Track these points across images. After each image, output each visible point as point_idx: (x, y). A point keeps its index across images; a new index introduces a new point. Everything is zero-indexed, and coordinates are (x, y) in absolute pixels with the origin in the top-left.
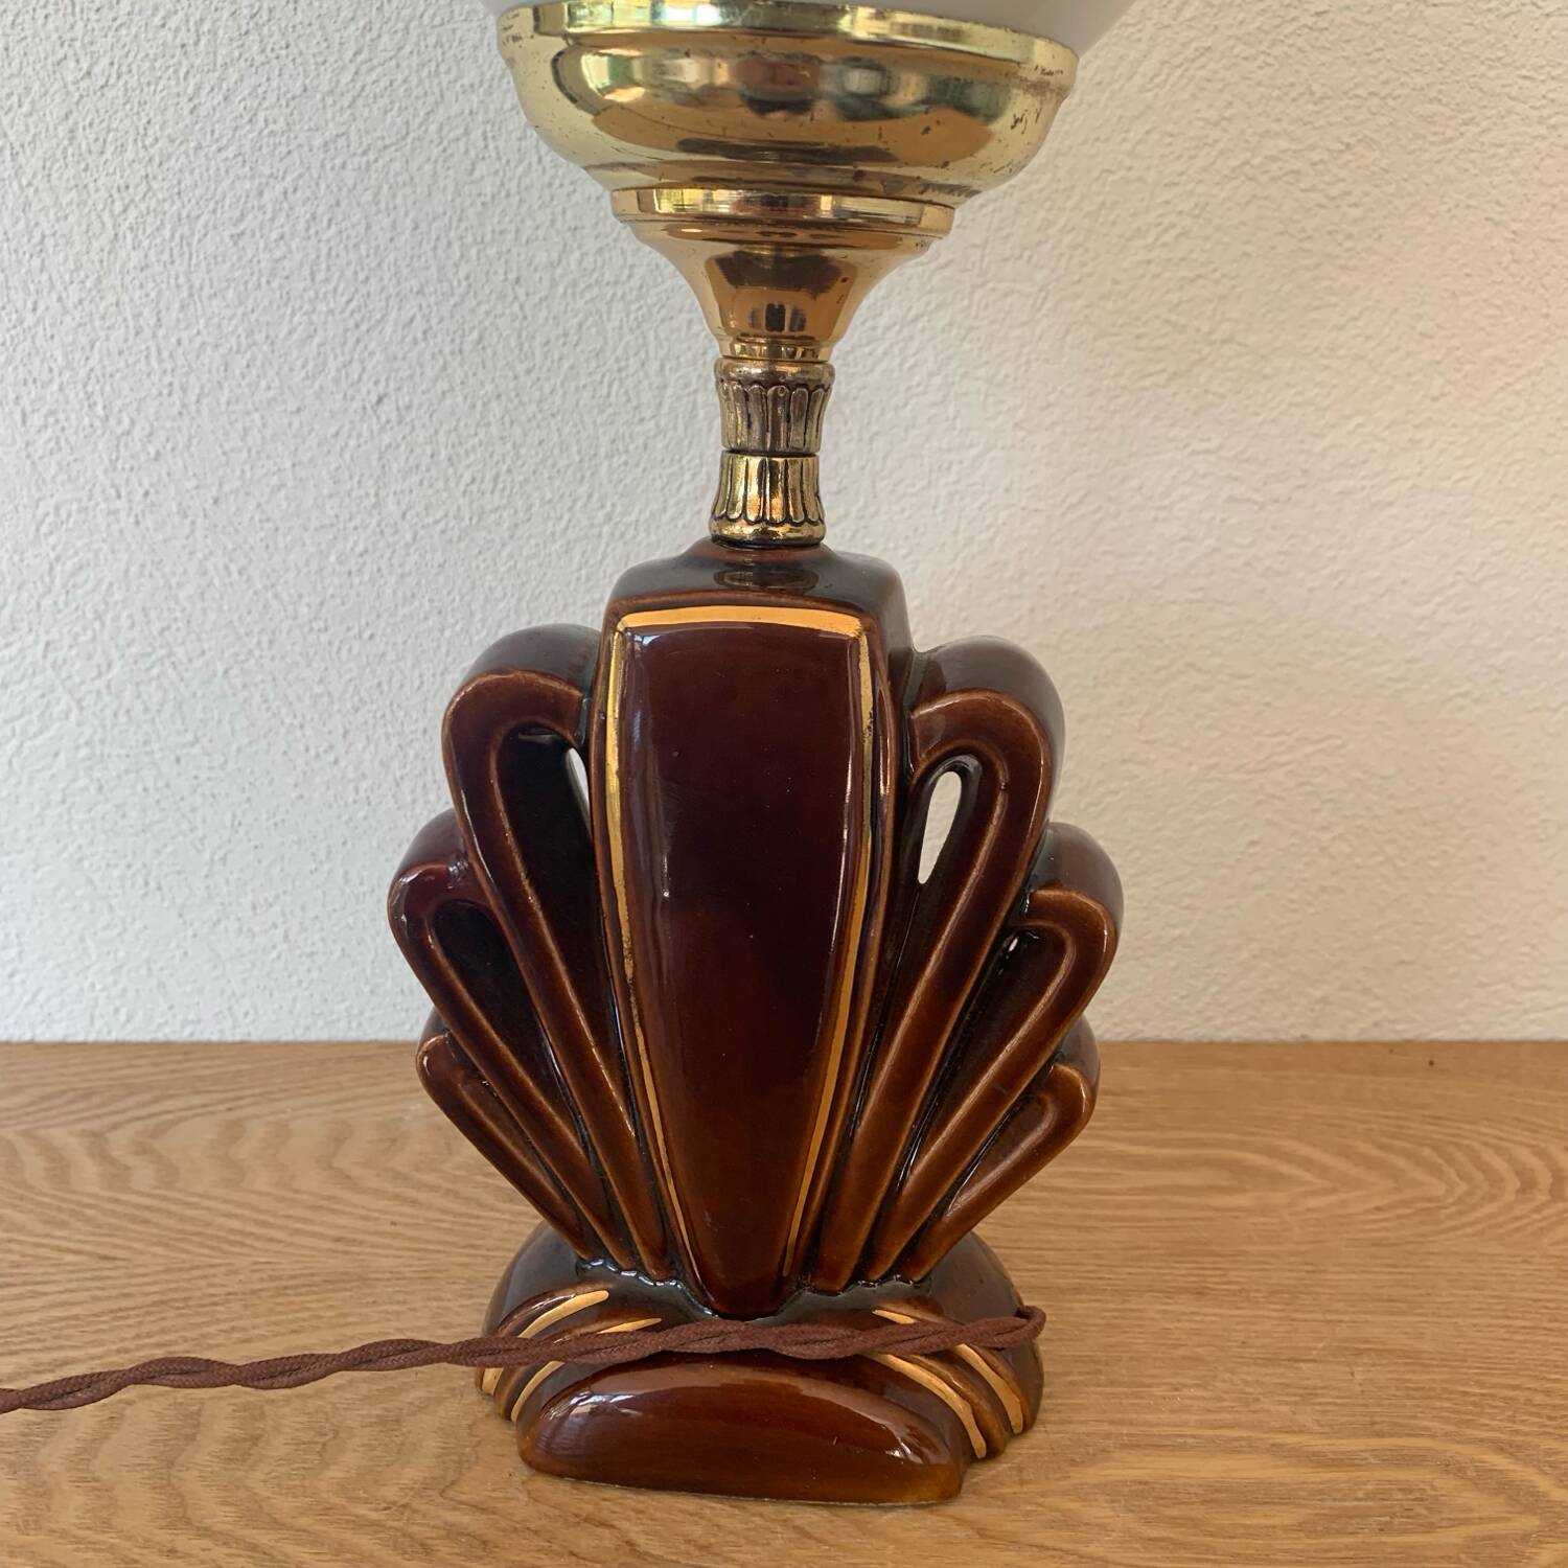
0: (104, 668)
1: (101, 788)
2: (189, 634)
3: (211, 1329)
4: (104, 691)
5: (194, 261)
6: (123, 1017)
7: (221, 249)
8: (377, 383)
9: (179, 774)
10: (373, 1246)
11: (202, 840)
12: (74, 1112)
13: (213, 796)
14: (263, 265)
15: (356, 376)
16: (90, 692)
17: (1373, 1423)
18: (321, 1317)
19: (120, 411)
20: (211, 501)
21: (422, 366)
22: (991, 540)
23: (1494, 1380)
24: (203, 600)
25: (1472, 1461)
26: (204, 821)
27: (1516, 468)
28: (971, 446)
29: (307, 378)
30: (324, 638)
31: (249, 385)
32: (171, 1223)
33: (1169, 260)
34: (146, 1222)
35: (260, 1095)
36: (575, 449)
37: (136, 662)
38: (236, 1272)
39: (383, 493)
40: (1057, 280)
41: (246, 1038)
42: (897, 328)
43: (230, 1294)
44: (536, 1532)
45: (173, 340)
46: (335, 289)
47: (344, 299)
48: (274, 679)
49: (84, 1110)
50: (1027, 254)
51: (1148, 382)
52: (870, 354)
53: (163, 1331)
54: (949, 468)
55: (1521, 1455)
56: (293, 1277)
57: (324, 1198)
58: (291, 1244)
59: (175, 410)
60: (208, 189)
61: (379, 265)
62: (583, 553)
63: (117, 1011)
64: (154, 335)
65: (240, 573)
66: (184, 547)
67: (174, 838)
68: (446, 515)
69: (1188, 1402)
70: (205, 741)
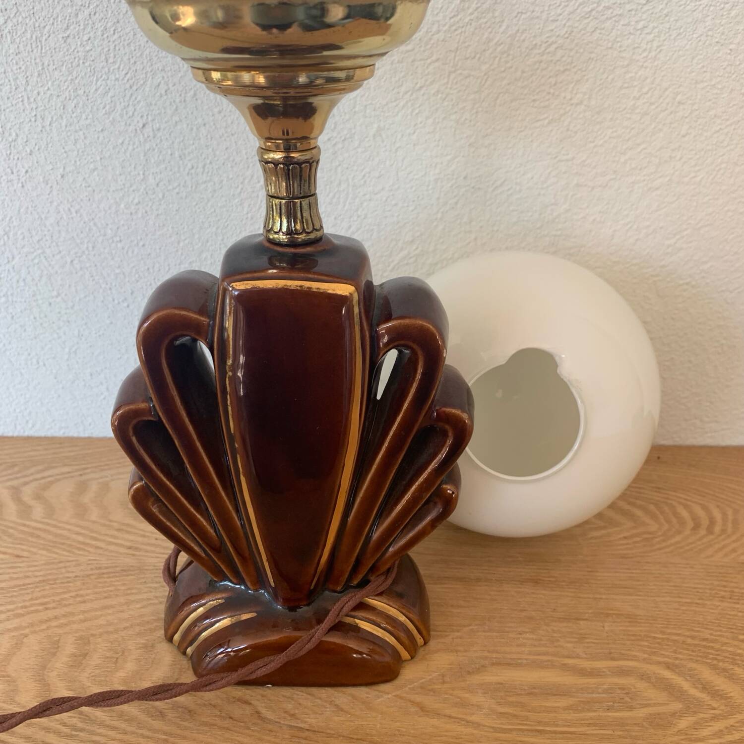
0: (10, 259)
1: (13, 317)
2: (52, 242)
3: (66, 596)
4: (11, 270)
5: (43, 51)
6: (30, 425)
7: (57, 45)
8: (142, 117)
9: (51, 312)
10: (147, 551)
11: (64, 342)
12: (6, 476)
13: (69, 322)
14: (80, 54)
15: (131, 113)
16: (5, 270)
17: (610, 653)
18: (118, 590)
19: (10, 129)
20: (60, 176)
21: (165, 108)
22: (456, 203)
23: (669, 631)
24: (59, 226)
25: (654, 673)
26: (65, 334)
27: (722, 171)
28: (447, 155)
29: (106, 114)
30: (119, 245)
31: (76, 117)
32: (50, 537)
33: (552, 61)
34: (38, 537)
35: (96, 467)
36: (244, 152)
37: (26, 256)
38: (79, 565)
39: (147, 173)
40: (493, 70)
41: (90, 435)
42: (410, 93)
43: (76, 577)
44: (215, 706)
45: (35, 92)
46: (119, 68)
47: (124, 72)
48: (96, 266)
49: (10, 474)
50: (478, 56)
51: (538, 124)
52: (397, 105)
53: (44, 597)
54: (436, 166)
55: (677, 670)
56: (107, 568)
57: (124, 524)
58: (107, 550)
59: (39, 129)
60: (48, 12)
61: (141, 55)
62: (249, 205)
63: (27, 422)
64: (25, 90)
65: (76, 212)
66: (48, 199)
67: (50, 341)
68: (179, 185)
69: (524, 641)
70: (63, 295)
